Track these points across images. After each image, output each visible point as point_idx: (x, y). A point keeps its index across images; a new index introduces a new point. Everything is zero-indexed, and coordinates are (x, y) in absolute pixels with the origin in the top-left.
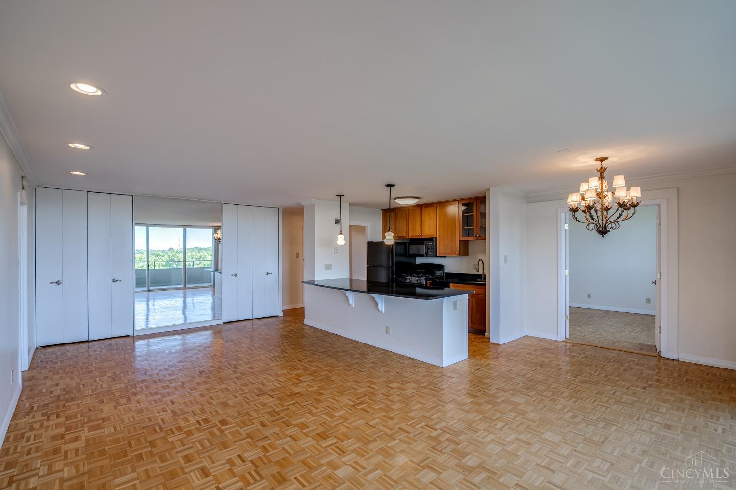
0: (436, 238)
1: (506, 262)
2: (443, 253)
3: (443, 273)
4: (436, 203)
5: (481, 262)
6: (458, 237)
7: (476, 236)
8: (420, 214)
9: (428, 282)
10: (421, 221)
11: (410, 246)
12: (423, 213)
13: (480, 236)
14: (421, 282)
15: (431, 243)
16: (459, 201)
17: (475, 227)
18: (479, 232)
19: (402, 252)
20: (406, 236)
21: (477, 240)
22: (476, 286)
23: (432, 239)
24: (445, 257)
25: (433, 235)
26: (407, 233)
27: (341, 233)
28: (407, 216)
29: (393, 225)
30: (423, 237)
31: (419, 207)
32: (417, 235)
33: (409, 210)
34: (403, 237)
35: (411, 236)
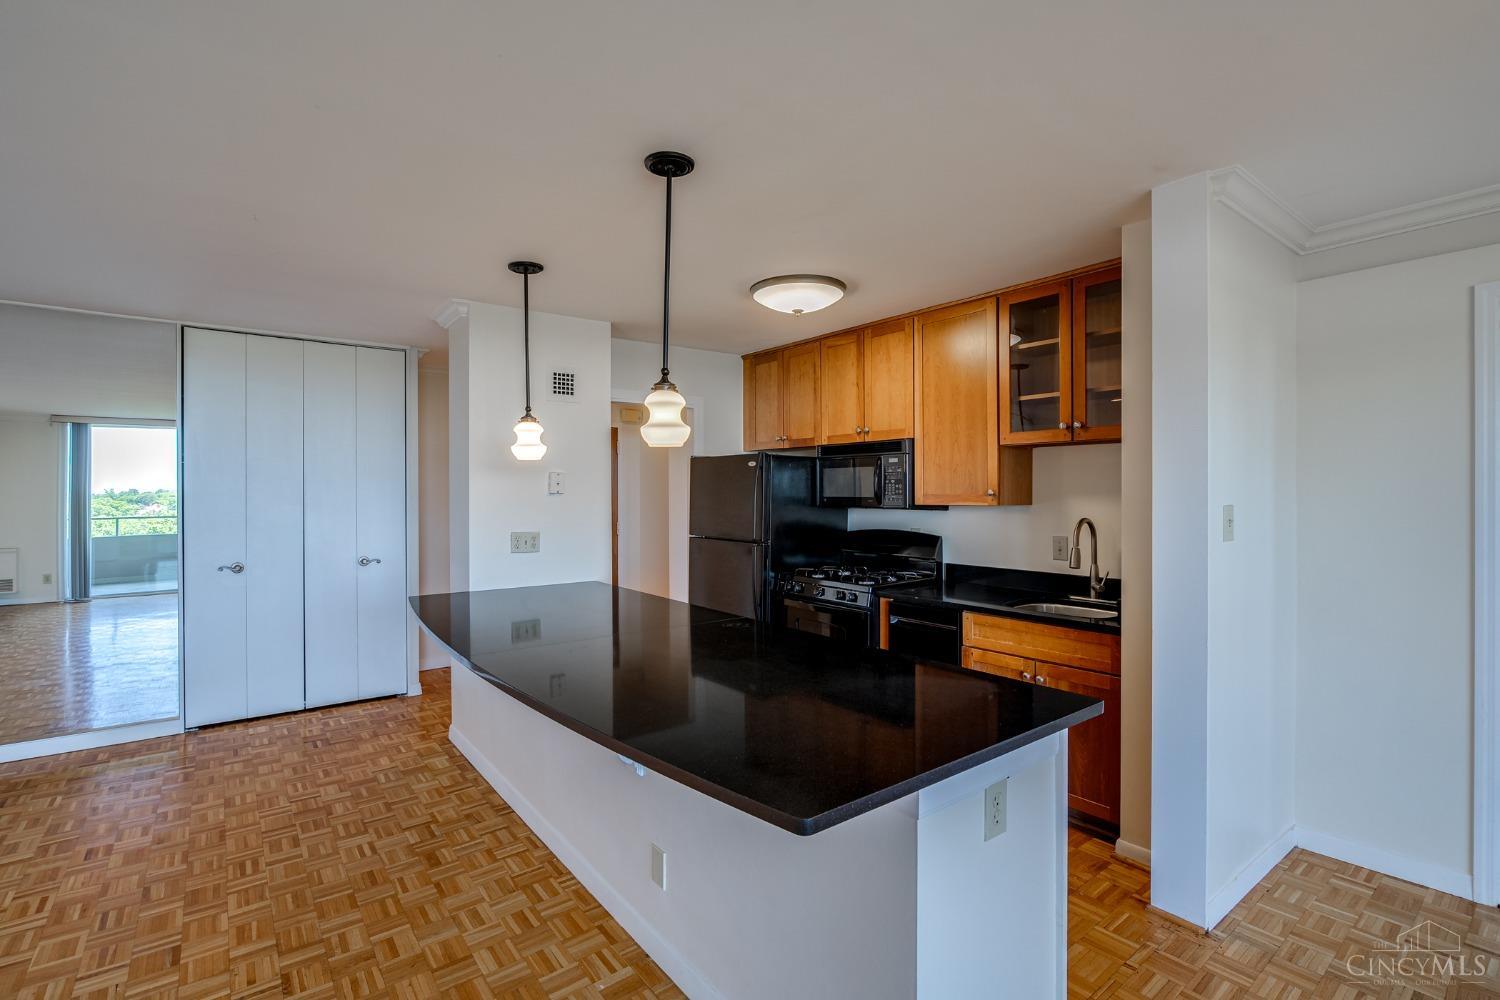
0: (912, 440)
1: (1228, 535)
2: (936, 496)
3: (940, 564)
4: (911, 316)
5: (1085, 526)
6: (992, 434)
7: (1070, 428)
8: (858, 361)
9: (883, 600)
10: (861, 384)
11: (827, 471)
12: (868, 353)
13: (1084, 426)
14: (855, 600)
15: (896, 460)
16: (998, 298)
17: (1062, 393)
18: (1080, 412)
19: (802, 491)
20: (812, 439)
21: (1073, 443)
22: (1073, 633)
23: (894, 446)
24: (945, 508)
25: (903, 431)
26: (817, 427)
27: (528, 416)
28: (818, 369)
29: (776, 403)
30: (869, 439)
31: (855, 337)
32: (850, 432)
33: (824, 350)
34: (805, 440)
35: (829, 438)
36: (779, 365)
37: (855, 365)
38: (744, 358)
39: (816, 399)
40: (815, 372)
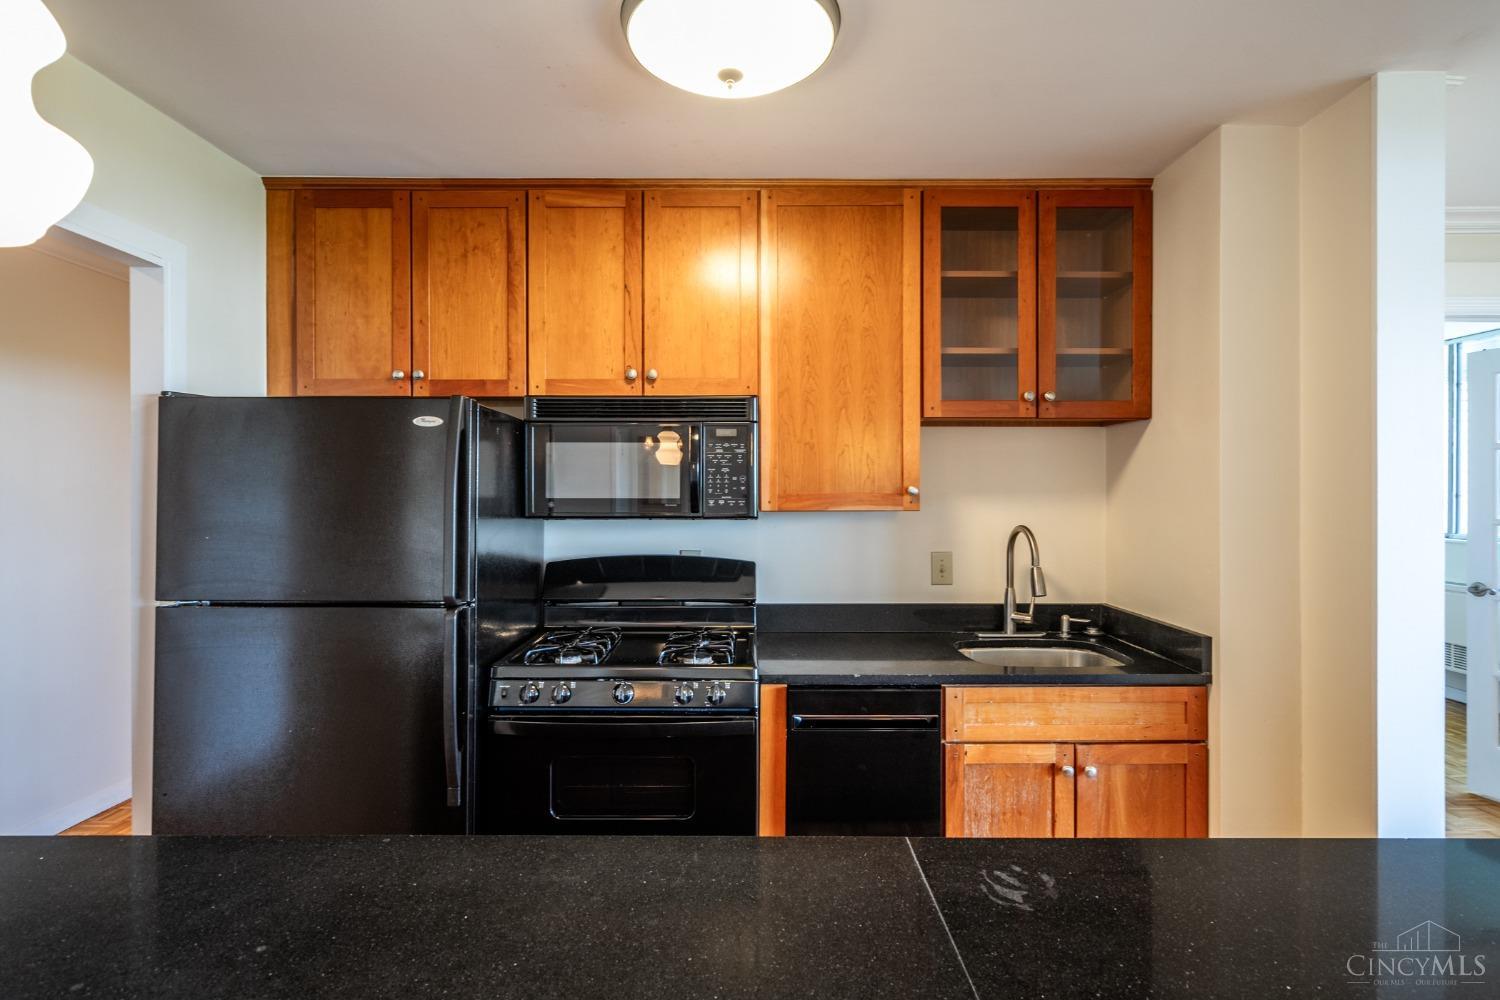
2: (804, 497)
7: (1036, 400)
8: (627, 245)
11: (551, 447)
12: (654, 233)
16: (922, 192)
18: (1048, 379)
20: (504, 383)
26: (516, 359)
28: (519, 246)
29: (386, 298)
30: (650, 392)
31: (620, 200)
32: (607, 375)
33: (535, 209)
34: (483, 383)
35: (549, 382)
36: (394, 220)
37: (620, 250)
38: (272, 185)
39: (510, 304)
40: (509, 249)
